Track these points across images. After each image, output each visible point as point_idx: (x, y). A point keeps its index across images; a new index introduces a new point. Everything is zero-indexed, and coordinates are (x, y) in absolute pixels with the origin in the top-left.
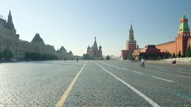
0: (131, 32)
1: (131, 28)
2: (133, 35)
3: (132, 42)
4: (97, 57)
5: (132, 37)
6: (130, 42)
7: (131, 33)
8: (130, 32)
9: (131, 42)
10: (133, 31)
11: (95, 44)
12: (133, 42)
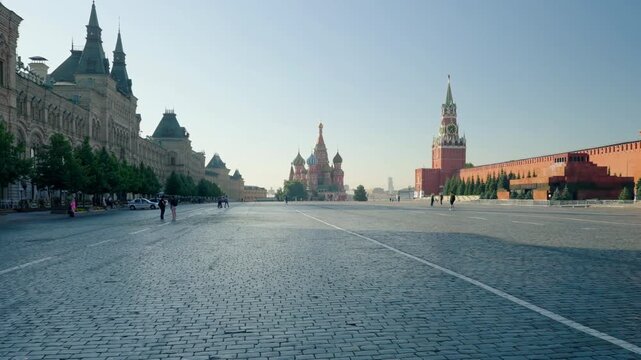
0: (450, 109)
1: (449, 97)
2: (455, 121)
3: (453, 142)
4: (330, 190)
5: (450, 126)
6: (445, 143)
7: (448, 112)
8: (446, 110)
9: (450, 143)
10: (455, 105)
11: (321, 147)
12: (456, 143)
